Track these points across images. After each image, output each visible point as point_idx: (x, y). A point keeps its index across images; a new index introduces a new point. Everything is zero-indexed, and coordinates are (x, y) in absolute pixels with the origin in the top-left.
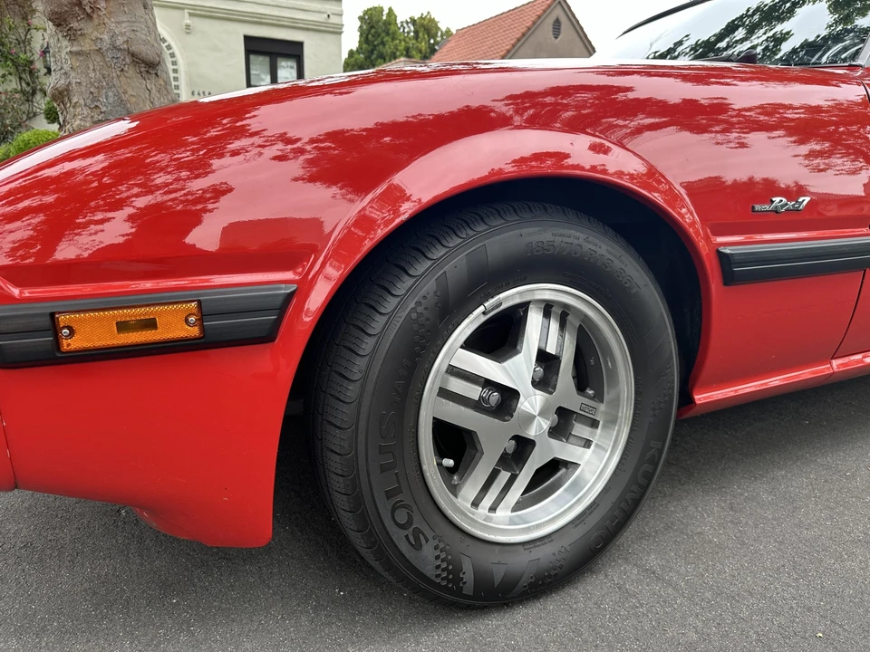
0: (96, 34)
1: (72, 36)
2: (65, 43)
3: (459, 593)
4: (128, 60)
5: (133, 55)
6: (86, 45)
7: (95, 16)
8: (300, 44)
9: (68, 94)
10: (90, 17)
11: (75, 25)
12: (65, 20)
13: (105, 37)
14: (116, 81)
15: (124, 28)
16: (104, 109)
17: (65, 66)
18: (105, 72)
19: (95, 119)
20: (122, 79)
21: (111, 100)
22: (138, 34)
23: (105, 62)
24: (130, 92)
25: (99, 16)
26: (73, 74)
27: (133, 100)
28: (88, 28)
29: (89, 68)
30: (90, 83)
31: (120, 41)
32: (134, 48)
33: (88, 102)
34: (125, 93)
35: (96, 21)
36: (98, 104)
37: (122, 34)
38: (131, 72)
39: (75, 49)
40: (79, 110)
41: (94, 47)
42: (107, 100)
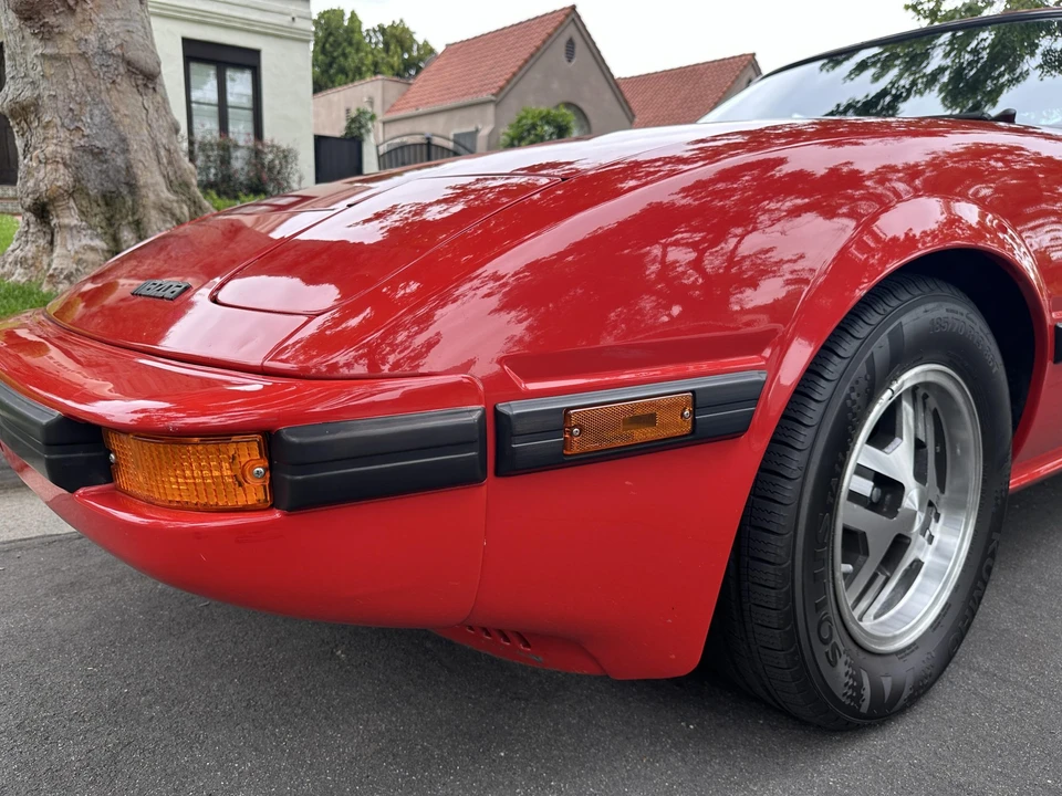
0: (78, 33)
1: (46, 34)
2: (34, 42)
4: (122, 70)
5: (129, 63)
6: (66, 47)
7: (78, 10)
8: (257, 53)
9: (36, 110)
10: (72, 10)
11: (51, 20)
12: (38, 13)
13: (92, 38)
14: (105, 97)
15: (117, 27)
16: (87, 132)
17: (32, 73)
18: (90, 84)
19: (75, 145)
20: (114, 93)
21: (97, 120)
22: (134, 35)
23: (90, 69)
24: (123, 110)
25: (85, 10)
26: (44, 84)
27: (127, 121)
28: (70, 26)
29: (68, 77)
30: (70, 97)
31: (111, 44)
32: (130, 55)
33: (67, 121)
34: (117, 111)
35: (79, 17)
36: (80, 124)
37: (114, 35)
38: (125, 84)
39: (49, 51)
40: (51, 132)
41: (75, 51)
42: (92, 120)
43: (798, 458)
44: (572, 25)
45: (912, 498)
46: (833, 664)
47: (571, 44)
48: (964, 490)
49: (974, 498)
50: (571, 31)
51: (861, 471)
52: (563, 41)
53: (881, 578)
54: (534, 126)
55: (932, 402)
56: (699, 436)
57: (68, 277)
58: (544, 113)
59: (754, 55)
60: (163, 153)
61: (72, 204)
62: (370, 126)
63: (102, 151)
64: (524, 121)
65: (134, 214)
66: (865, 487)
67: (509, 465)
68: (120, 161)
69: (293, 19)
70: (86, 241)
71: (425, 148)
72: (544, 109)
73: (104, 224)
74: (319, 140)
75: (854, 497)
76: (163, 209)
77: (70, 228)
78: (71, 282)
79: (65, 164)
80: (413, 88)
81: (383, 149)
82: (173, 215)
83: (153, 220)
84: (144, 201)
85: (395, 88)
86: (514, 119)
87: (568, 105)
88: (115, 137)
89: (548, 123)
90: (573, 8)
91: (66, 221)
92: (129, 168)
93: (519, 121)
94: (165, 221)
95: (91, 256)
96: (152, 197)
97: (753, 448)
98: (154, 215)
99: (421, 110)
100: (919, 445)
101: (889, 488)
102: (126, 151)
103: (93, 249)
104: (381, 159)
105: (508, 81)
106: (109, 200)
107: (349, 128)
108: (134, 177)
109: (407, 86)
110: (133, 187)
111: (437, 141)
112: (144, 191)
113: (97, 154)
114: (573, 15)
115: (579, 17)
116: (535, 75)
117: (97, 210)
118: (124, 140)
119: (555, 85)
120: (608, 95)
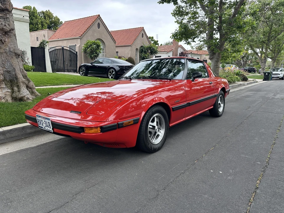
0: (4, 48)
3: (152, 150)
4: (14, 55)
5: (15, 53)
6: (2, 51)
7: (5, 43)
10: (3, 43)
13: (7, 48)
14: (10, 60)
15: (12, 46)
16: (6, 67)
18: (7, 58)
19: (4, 70)
20: (12, 59)
21: (8, 65)
22: (16, 47)
23: (7, 55)
24: (14, 63)
25: (6, 43)
27: (15, 65)
28: (3, 46)
29: (2, 57)
30: (3, 60)
31: (12, 50)
32: (15, 52)
33: (2, 66)
34: (13, 63)
35: (5, 44)
37: (12, 48)
38: (14, 57)
41: (4, 51)
42: (7, 65)
43: (143, 125)
44: (99, 19)
45: (156, 127)
46: (149, 145)
47: (99, 24)
48: (163, 127)
49: (164, 127)
50: (99, 21)
51: (150, 125)
52: (97, 23)
53: (154, 136)
54: (91, 45)
55: (159, 117)
56: (134, 123)
57: (3, 98)
58: (93, 42)
59: (143, 28)
60: (21, 70)
61: (4, 83)
62: (46, 44)
63: (10, 71)
64: (88, 44)
65: (17, 84)
66: (151, 127)
67: (119, 128)
68: (14, 73)
69: (24, 16)
70: (6, 90)
71: (62, 50)
72: (93, 41)
73: (10, 86)
74: (32, 48)
75: (150, 128)
76: (23, 82)
77: (3, 88)
78: (4, 99)
79: (2, 75)
80: (56, 33)
81: (50, 50)
82: (25, 83)
83: (21, 85)
84: (19, 81)
85: (51, 33)
86: (86, 43)
87: (99, 39)
88: (12, 68)
89: (94, 44)
90: (99, 15)
91: (2, 86)
92: (16, 74)
93: (87, 44)
94: (24, 85)
95: (8, 93)
96: (21, 80)
97: (139, 124)
98: (21, 84)
99: (59, 39)
100: (157, 122)
101: (154, 127)
102: (15, 71)
103: (8, 92)
104: (50, 53)
105: (83, 33)
106: (11, 81)
107: (40, 44)
108: (17, 76)
109: (55, 32)
110: (17, 78)
111: (65, 48)
112: (19, 79)
113: (9, 72)
114: (99, 17)
115: (101, 18)
116: (90, 32)
117: (8, 83)
118: (14, 69)
119: (95, 34)
120: (109, 37)
